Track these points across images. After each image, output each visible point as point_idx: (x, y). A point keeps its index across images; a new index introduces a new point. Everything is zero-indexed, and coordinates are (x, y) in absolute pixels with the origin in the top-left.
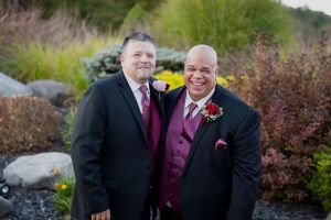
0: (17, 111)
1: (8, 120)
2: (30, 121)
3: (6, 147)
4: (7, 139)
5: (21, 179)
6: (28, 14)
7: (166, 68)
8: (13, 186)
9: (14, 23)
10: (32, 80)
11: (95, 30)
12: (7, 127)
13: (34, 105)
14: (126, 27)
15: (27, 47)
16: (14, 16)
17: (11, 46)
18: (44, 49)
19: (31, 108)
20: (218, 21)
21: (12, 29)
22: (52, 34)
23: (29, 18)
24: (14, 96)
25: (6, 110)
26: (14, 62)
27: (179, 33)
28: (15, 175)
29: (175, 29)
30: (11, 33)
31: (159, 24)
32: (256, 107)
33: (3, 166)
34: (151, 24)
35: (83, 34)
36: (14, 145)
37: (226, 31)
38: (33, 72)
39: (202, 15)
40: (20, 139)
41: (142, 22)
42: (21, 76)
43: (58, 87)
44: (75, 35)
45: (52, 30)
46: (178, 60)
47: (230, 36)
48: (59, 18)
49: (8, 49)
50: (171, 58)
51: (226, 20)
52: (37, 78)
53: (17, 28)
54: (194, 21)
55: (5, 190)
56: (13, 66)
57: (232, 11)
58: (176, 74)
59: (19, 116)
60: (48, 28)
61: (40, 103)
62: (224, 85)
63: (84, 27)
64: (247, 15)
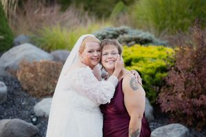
0: (43, 70)
1: (38, 76)
2: (51, 76)
3: (36, 93)
4: (37, 87)
5: (44, 113)
6: (51, 9)
7: (137, 43)
8: (40, 117)
9: (43, 15)
10: (54, 50)
11: (94, 18)
12: (36, 80)
13: (53, 66)
14: (113, 16)
15: (51, 29)
16: (43, 9)
17: (41, 29)
18: (62, 30)
19: (52, 68)
20: (171, 12)
21: (42, 18)
22: (67, 21)
23: (52, 11)
24: (41, 61)
25: (36, 69)
26: (42, 39)
27: (147, 20)
28: (41, 110)
29: (145, 17)
30: (41, 21)
31: (134, 14)
32: (193, 68)
33: (34, 104)
34: (129, 14)
35: (86, 21)
36: (41, 91)
37: (177, 18)
38: (55, 44)
39: (161, 8)
40: (45, 87)
41: (124, 13)
42: (47, 48)
44: (81, 21)
45: (67, 18)
46: (144, 37)
47: (180, 21)
48: (71, 11)
49: (39, 31)
50: (140, 36)
51: (177, 12)
52: (57, 49)
53: (45, 18)
54: (156, 12)
55: (34, 120)
56: (42, 42)
57: (181, 5)
58: (143, 46)
59: (44, 73)
60: (64, 17)
61: (57, 65)
62: (173, 53)
63: (86, 16)
64: (191, 8)
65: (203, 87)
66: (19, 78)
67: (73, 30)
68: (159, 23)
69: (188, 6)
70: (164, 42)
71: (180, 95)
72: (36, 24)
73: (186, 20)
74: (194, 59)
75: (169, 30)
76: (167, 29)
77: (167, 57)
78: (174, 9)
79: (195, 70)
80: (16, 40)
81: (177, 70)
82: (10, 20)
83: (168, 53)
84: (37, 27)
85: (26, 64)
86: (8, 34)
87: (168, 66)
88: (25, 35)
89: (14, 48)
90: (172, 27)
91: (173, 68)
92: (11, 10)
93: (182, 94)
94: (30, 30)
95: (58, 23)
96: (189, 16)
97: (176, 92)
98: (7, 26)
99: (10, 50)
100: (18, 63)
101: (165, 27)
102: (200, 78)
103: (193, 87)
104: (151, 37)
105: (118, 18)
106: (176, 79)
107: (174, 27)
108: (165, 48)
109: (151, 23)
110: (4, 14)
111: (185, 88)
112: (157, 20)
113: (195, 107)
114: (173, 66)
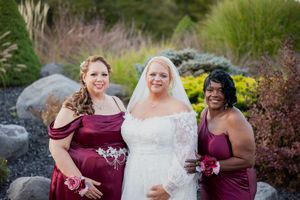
6: (93, 27)
7: (206, 71)
9: (80, 35)
14: (176, 35)
16: (81, 28)
17: (78, 55)
20: (255, 29)
21: (80, 40)
22: (112, 44)
23: (93, 31)
27: (222, 40)
29: (218, 37)
30: (78, 44)
31: (204, 33)
32: (283, 104)
34: (198, 33)
35: (139, 43)
37: (263, 37)
39: (242, 23)
41: (190, 32)
43: (116, 89)
44: (132, 44)
45: (112, 40)
46: (216, 64)
47: (267, 42)
48: (118, 29)
49: (75, 57)
50: (211, 62)
51: (262, 28)
53: (83, 40)
54: (235, 29)
57: (269, 20)
60: (109, 38)
62: (254, 85)
63: (140, 37)
64: (282, 23)
65: (296, 132)
66: (45, 121)
67: (120, 56)
68: (238, 45)
69: (279, 20)
70: (244, 70)
71: (265, 143)
72: (70, 48)
73: (275, 40)
74: (283, 91)
75: (252, 54)
76: (249, 53)
77: (247, 90)
78: (258, 25)
79: (286, 107)
80: (43, 70)
81: (260, 108)
82: (36, 43)
83: (247, 85)
84: (71, 52)
85: (55, 102)
86: (33, 61)
87: (247, 102)
88: (56, 64)
89: (40, 81)
90: (257, 50)
91: (255, 106)
92: (36, 30)
93: (268, 140)
94: (62, 57)
95: (100, 46)
96: (279, 35)
97: (260, 138)
98: (32, 52)
99: (34, 84)
100: (44, 101)
101: (246, 51)
102: (292, 119)
103: (283, 131)
104: (226, 64)
105: (182, 39)
106: (259, 120)
107: (259, 50)
108: (244, 78)
109: (228, 45)
110: (27, 35)
111: (272, 133)
112: (236, 41)
113: (286, 158)
114: (256, 103)
